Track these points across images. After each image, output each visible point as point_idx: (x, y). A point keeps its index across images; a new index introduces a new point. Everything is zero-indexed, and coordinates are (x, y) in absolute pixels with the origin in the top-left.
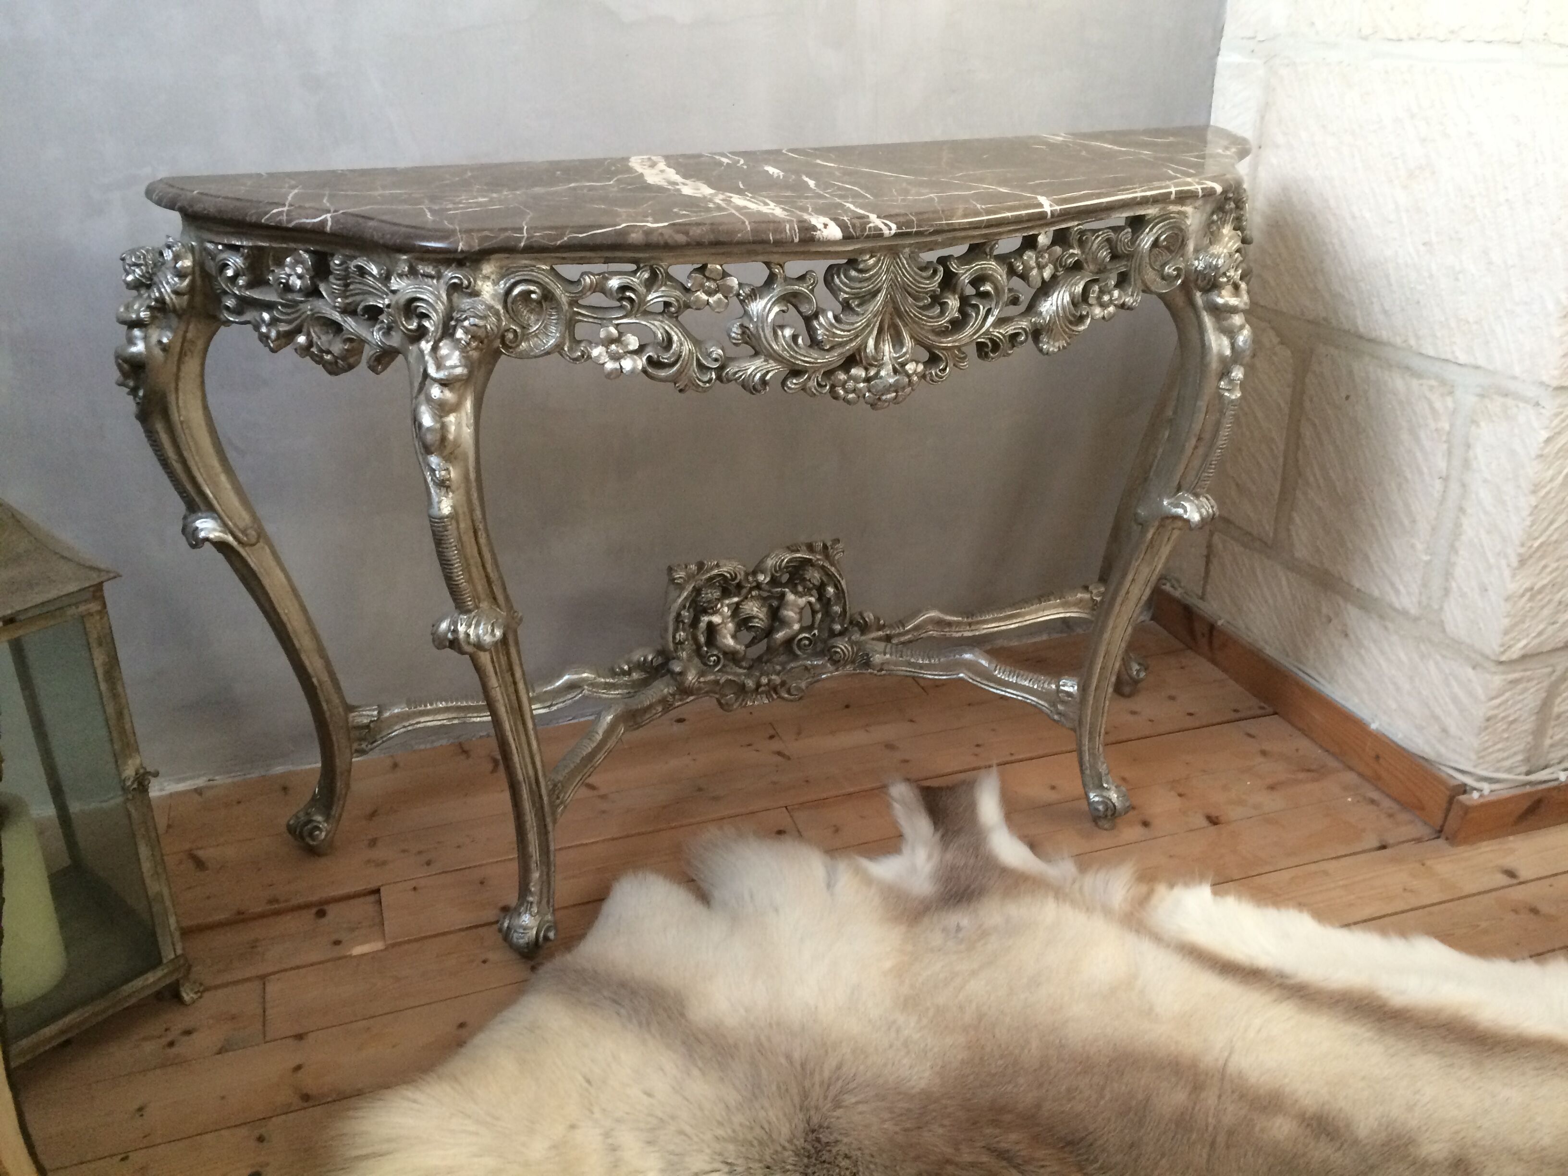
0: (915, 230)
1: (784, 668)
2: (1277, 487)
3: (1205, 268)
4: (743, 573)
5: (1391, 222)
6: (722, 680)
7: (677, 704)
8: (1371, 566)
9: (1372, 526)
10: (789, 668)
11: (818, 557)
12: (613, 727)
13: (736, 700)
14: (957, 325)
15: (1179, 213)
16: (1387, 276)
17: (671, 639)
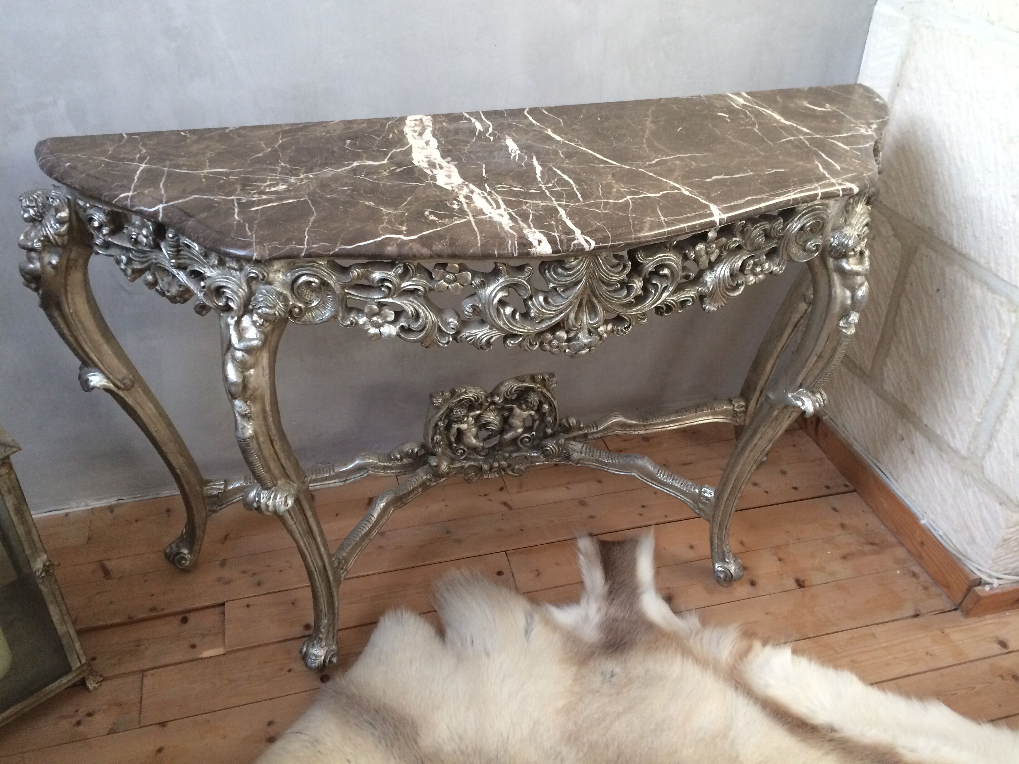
0: (610, 244)
1: (510, 456)
3: (838, 245)
4: (483, 397)
5: (990, 172)
6: (467, 466)
7: (433, 485)
8: (937, 413)
9: (942, 385)
10: (514, 456)
11: (538, 386)
13: (476, 476)
14: (640, 299)
15: (822, 205)
16: (981, 212)
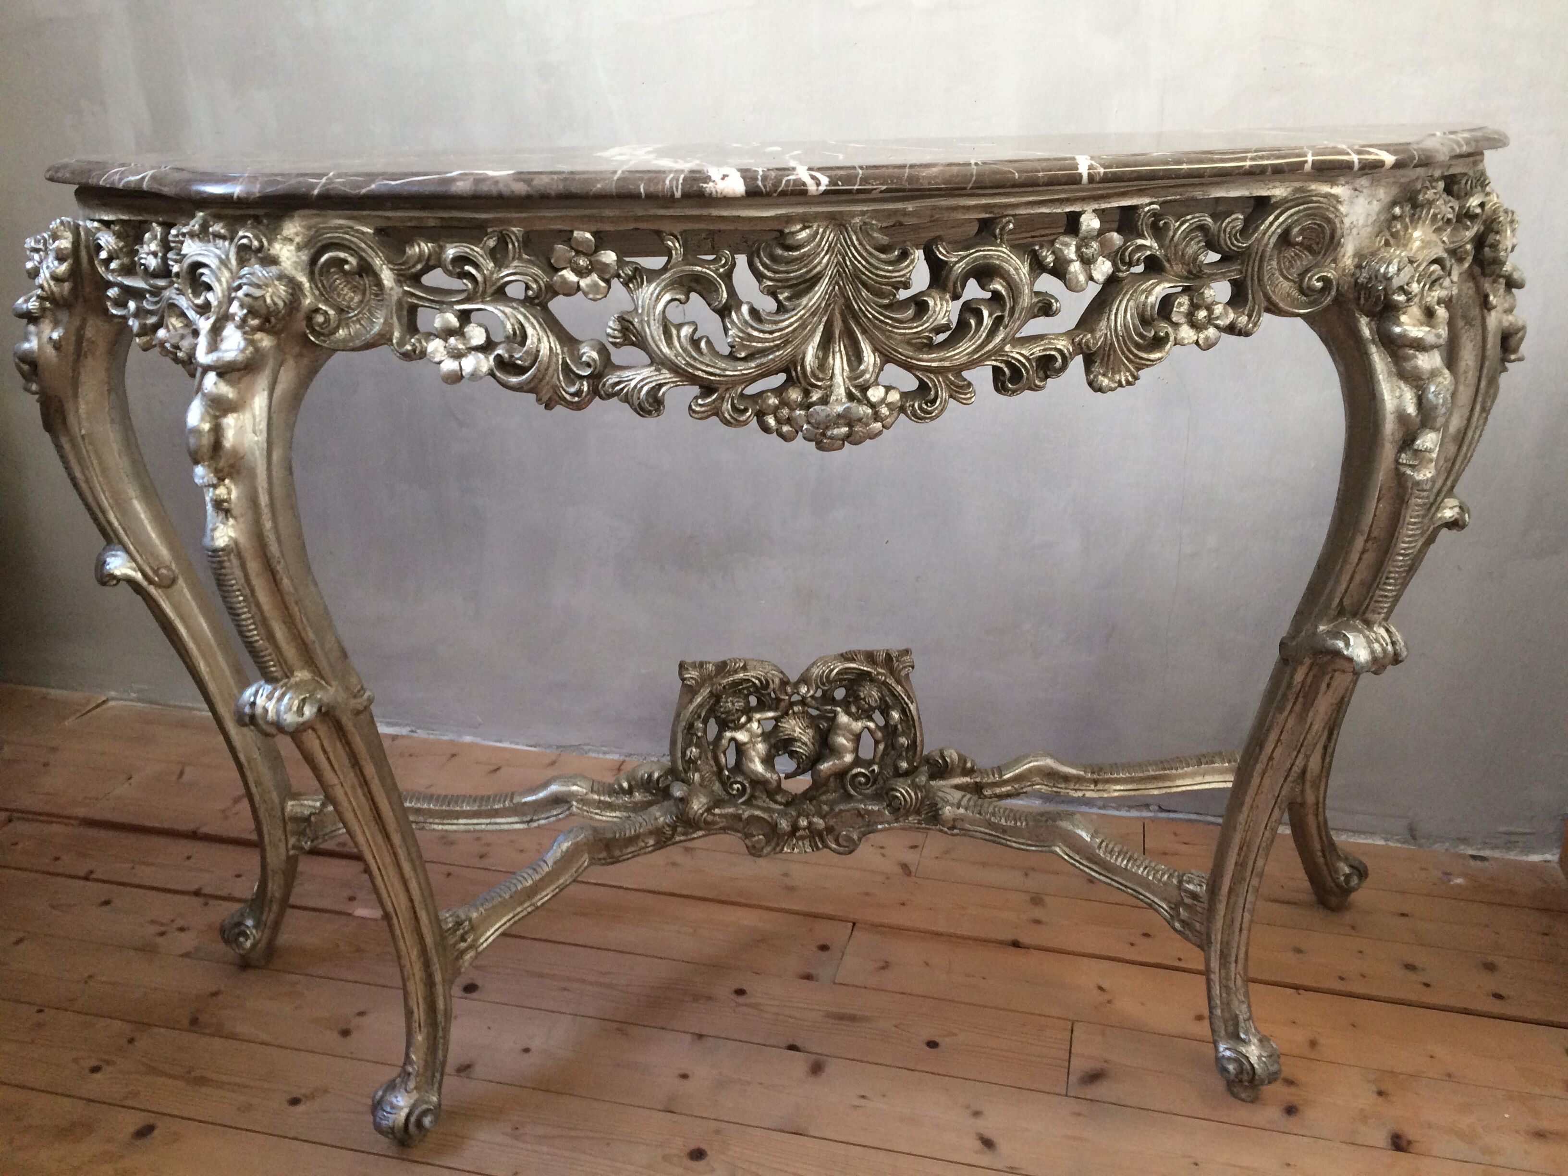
0: (856, 187)
1: (832, 810)
3: (1368, 279)
4: (777, 681)
6: (746, 815)
7: (677, 838)
10: (837, 810)
11: (880, 670)
12: (568, 858)
13: (767, 843)
15: (1327, 196)
17: (679, 755)
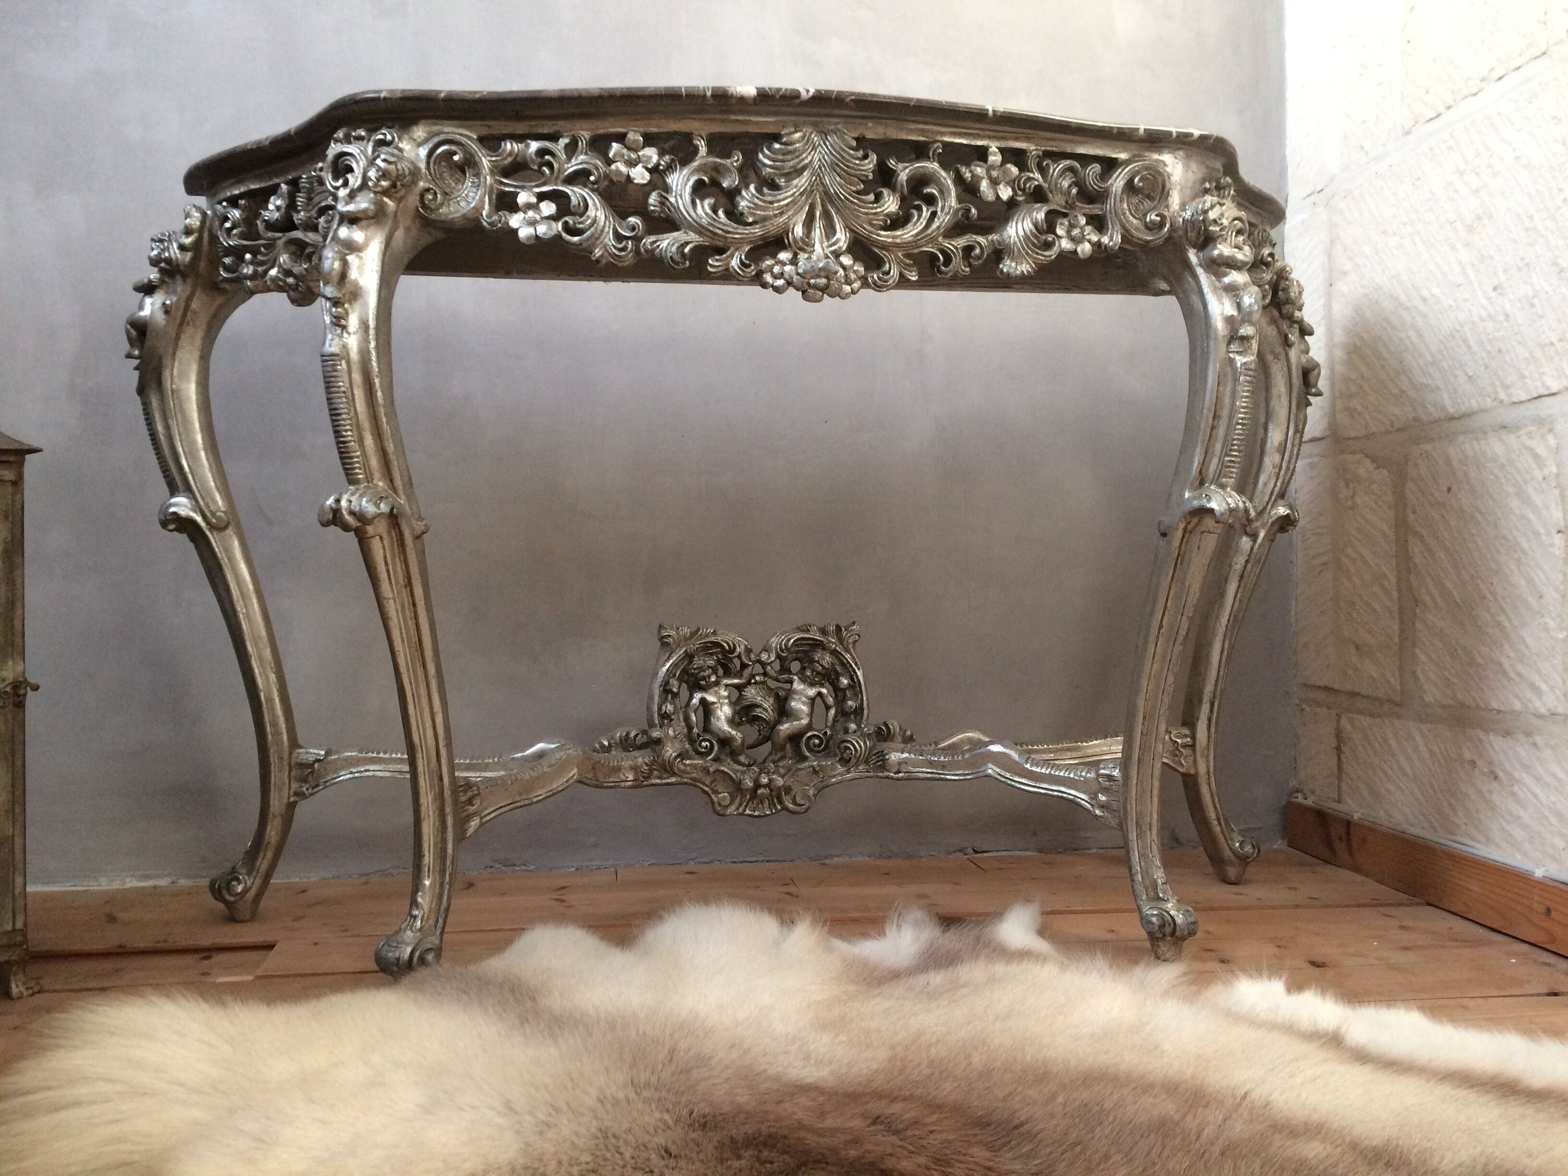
0: (834, 95)
1: (789, 771)
2: (1396, 627)
3: (1193, 215)
4: (743, 647)
10: (794, 769)
11: (831, 640)
12: (561, 766)
14: (897, 222)
15: (1157, 161)
17: (656, 709)
